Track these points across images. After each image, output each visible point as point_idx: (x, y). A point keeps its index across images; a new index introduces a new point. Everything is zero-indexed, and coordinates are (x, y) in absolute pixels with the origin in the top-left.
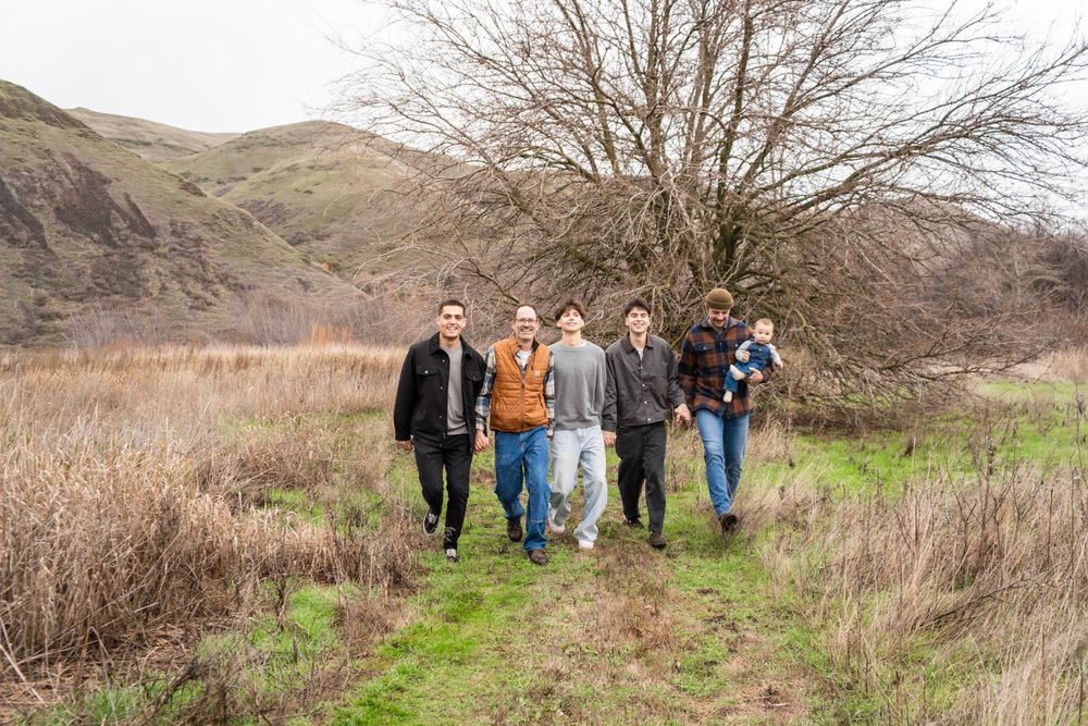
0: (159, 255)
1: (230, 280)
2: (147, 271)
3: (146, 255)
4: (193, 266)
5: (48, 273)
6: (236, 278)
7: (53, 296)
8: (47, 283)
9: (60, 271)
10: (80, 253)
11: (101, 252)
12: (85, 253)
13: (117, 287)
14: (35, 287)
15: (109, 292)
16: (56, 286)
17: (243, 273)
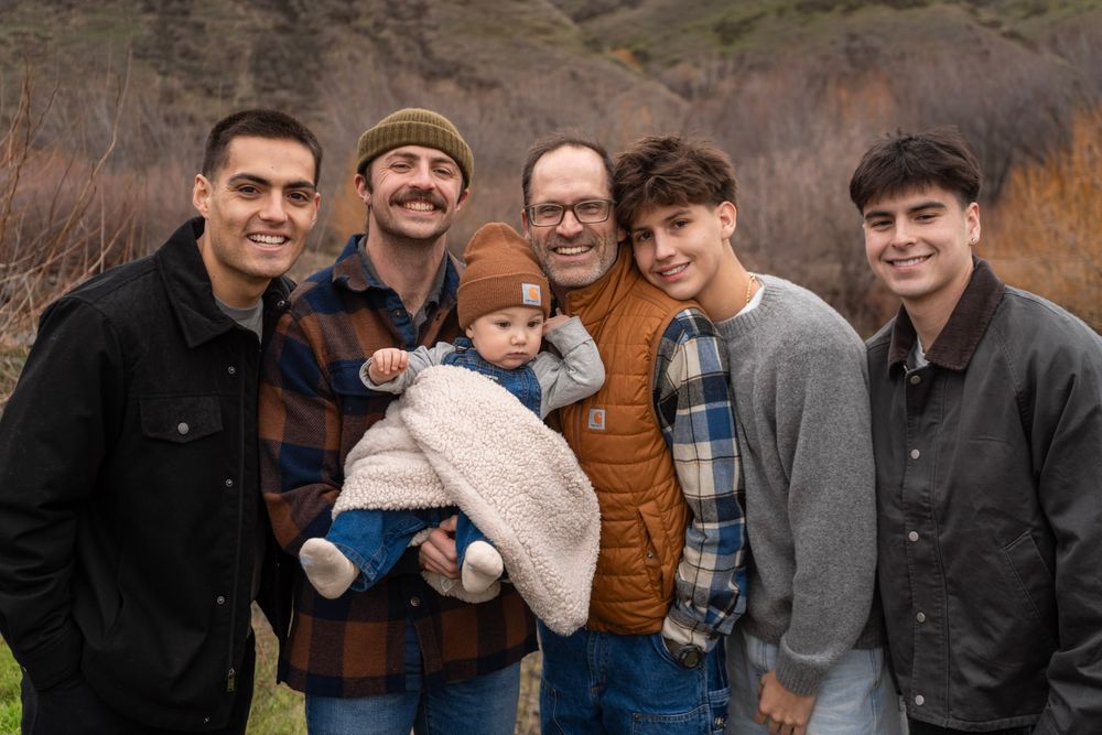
0: (357, 30)
1: (463, 73)
2: (336, 55)
3: (337, 31)
4: (408, 49)
5: (186, 54)
6: (472, 70)
7: (189, 88)
8: (182, 68)
9: (204, 51)
10: (238, 24)
11: (269, 24)
12: (246, 23)
13: (288, 79)
14: (165, 74)
15: (273, 85)
16: (196, 73)
17: (484, 62)
